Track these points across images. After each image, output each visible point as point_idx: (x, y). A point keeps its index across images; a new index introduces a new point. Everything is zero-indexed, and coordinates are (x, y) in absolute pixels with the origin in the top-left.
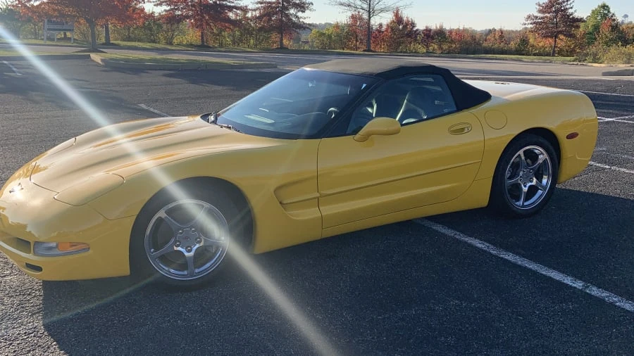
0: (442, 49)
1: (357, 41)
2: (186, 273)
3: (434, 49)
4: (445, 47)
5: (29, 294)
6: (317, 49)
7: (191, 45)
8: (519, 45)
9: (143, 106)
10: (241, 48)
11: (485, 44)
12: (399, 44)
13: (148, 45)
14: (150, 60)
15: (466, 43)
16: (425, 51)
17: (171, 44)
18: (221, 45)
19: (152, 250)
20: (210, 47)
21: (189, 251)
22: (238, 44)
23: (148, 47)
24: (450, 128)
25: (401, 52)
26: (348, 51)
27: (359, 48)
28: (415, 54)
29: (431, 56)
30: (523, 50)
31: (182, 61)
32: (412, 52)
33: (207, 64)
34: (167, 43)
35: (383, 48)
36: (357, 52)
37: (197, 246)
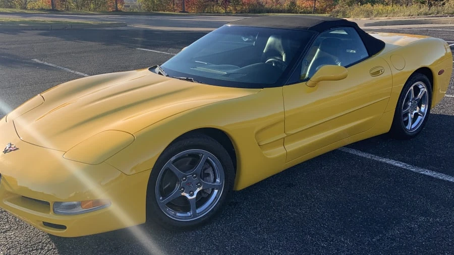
0: (236, 10)
1: (174, 5)
2: (189, 214)
3: (230, 10)
4: (238, 8)
5: (42, 249)
6: (144, 11)
7: (42, 9)
8: (290, 6)
9: (36, 60)
10: (84, 11)
11: (267, 6)
12: (206, 6)
13: (8, 10)
14: (21, 22)
15: (253, 5)
16: (224, 12)
17: (25, 8)
18: (67, 9)
19: (161, 198)
20: (59, 11)
21: (191, 195)
22: (81, 8)
23: (8, 11)
24: (371, 71)
25: (207, 13)
26: (168, 12)
27: (176, 10)
28: (217, 14)
29: (229, 16)
30: (293, 10)
31: (49, 22)
32: (215, 13)
33: (72, 24)
34: (21, 8)
35: (193, 10)
36: (176, 13)
37: (198, 190)
